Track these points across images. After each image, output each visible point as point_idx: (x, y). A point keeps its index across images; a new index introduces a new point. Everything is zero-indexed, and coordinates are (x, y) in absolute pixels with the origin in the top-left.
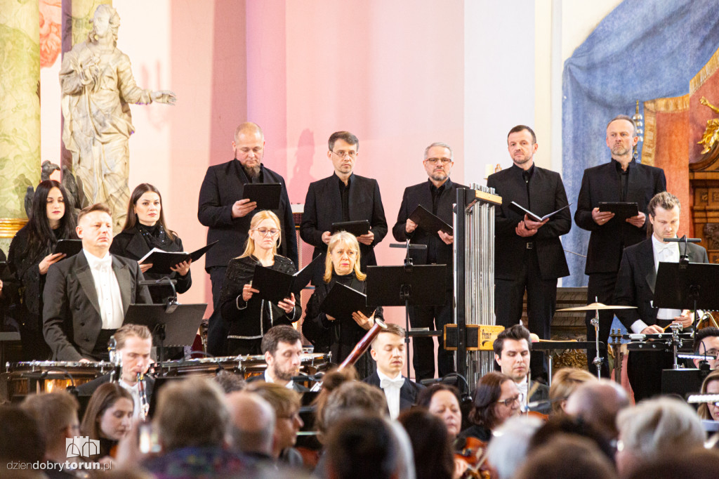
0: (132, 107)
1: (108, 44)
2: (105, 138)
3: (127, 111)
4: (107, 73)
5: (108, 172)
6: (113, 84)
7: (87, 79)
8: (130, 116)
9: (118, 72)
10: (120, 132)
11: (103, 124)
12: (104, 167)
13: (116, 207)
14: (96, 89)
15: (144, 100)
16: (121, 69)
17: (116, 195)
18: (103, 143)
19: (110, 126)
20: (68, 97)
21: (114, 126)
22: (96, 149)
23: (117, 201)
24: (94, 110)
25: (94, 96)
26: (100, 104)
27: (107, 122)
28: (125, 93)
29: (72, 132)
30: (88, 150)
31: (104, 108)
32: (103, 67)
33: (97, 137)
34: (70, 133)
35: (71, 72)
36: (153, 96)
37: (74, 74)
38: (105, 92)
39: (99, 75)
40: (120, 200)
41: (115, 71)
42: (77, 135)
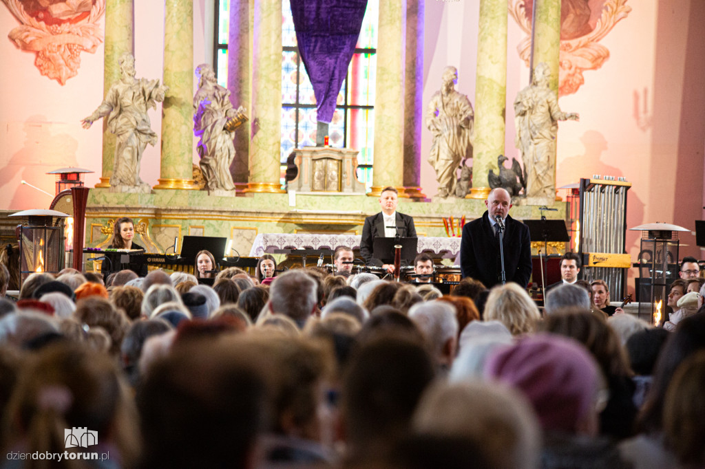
0: (559, 122)
1: (543, 86)
2: (536, 141)
3: (556, 125)
4: (540, 103)
5: (536, 161)
6: (545, 109)
7: (525, 107)
8: (557, 127)
9: (548, 103)
10: (545, 137)
11: (535, 133)
12: (535, 158)
13: (543, 181)
14: (534, 112)
15: (562, 118)
16: (549, 101)
17: (542, 175)
18: (536, 144)
19: (538, 134)
20: (519, 117)
21: (541, 134)
22: (531, 148)
23: (543, 178)
24: (531, 124)
25: (532, 117)
26: (535, 121)
27: (537, 132)
28: (552, 114)
29: (520, 138)
30: (528, 148)
31: (537, 124)
32: (537, 99)
33: (531, 141)
34: (518, 138)
35: (519, 103)
36: (567, 117)
37: (520, 104)
38: (539, 114)
39: (535, 104)
40: (545, 177)
41: (546, 101)
42: (523, 139)
